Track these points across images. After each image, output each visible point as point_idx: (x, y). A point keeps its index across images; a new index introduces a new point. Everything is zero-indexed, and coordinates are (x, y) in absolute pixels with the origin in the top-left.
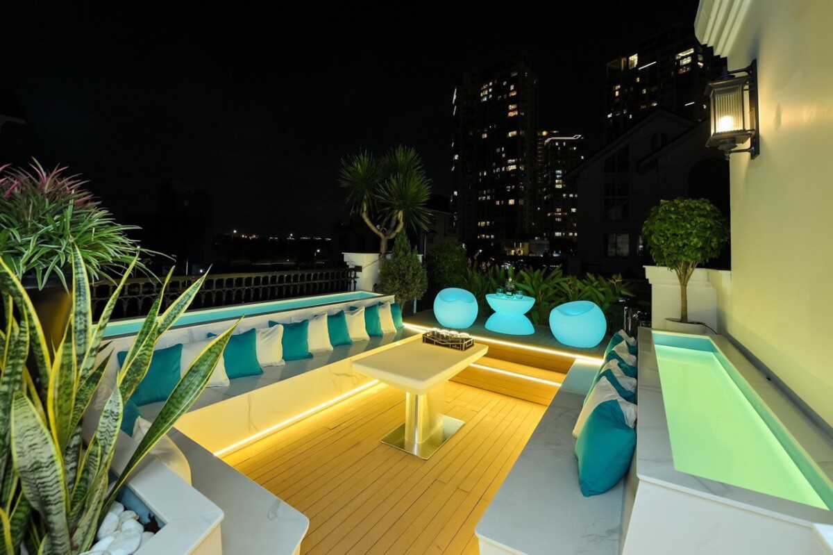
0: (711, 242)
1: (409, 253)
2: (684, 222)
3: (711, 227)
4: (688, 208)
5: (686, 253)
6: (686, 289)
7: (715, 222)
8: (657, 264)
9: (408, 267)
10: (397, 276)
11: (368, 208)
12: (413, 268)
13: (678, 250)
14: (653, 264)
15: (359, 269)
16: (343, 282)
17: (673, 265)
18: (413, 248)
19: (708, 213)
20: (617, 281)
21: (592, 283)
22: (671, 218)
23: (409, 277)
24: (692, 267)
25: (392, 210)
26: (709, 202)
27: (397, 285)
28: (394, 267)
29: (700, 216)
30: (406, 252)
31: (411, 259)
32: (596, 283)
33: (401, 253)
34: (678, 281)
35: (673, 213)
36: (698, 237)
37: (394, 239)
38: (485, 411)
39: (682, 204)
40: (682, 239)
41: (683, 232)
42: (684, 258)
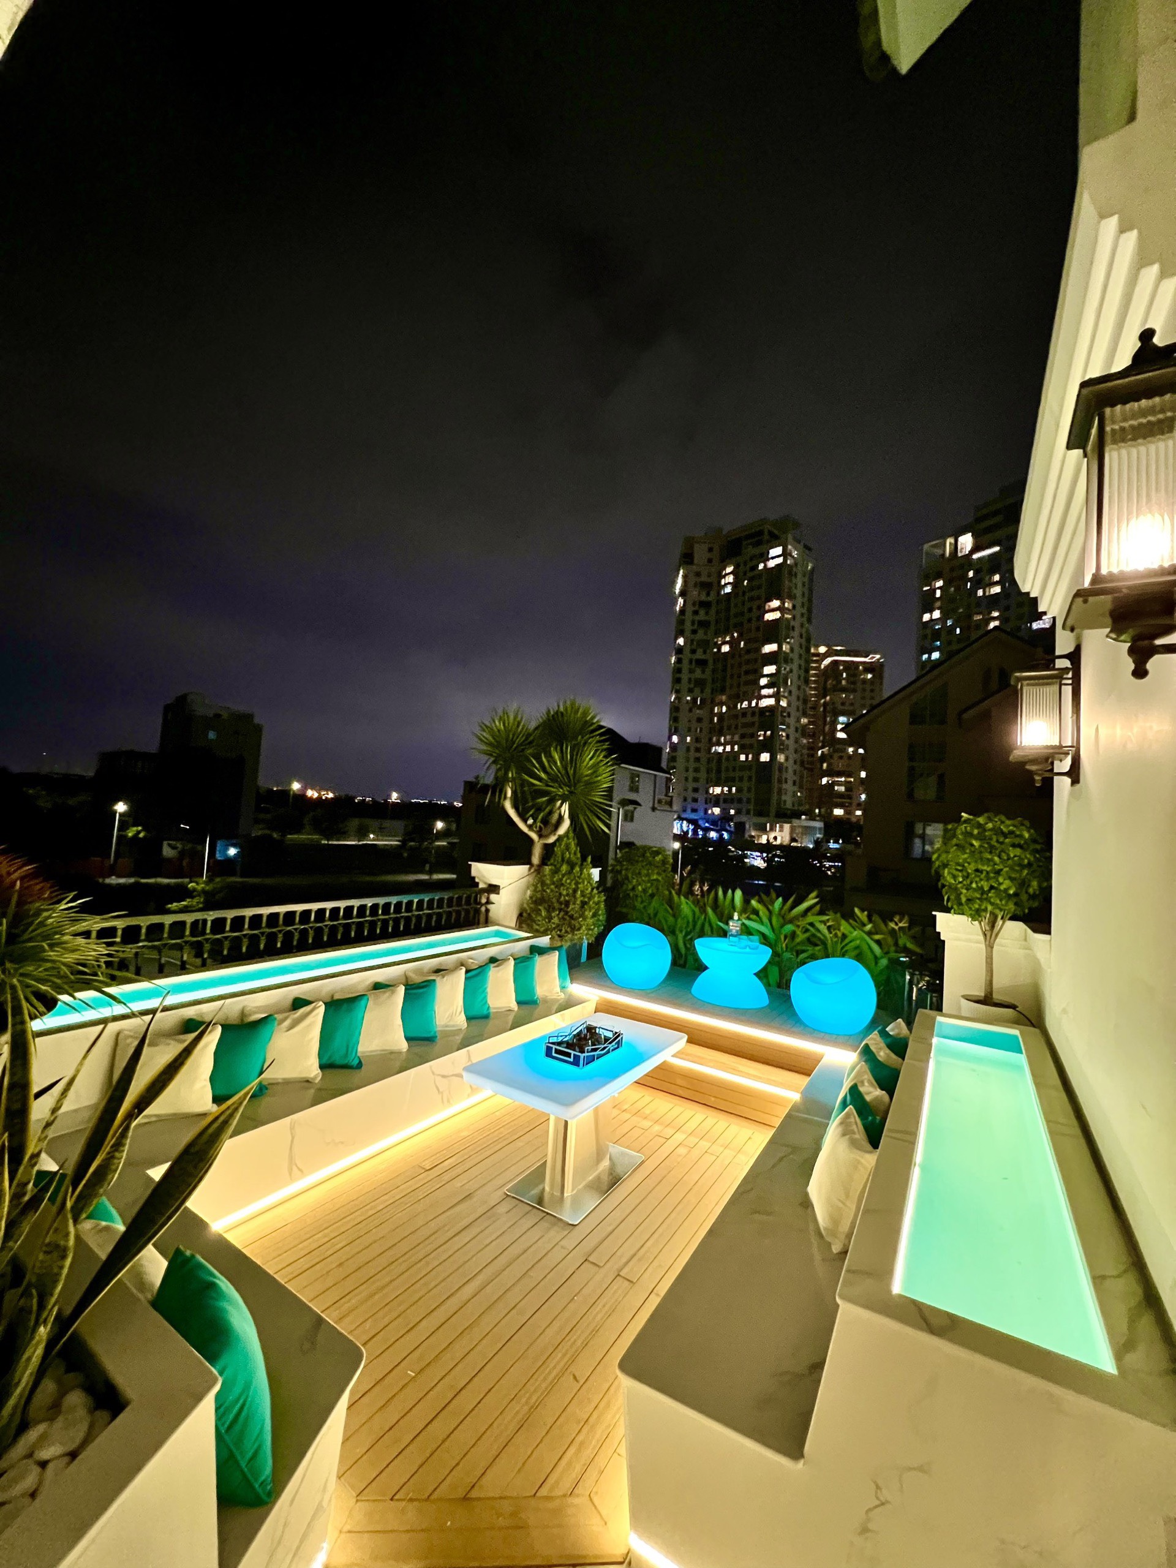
0: (1029, 886)
1: (577, 869)
2: (991, 853)
3: (1030, 865)
4: (998, 832)
5: (992, 900)
6: (992, 952)
7: (1035, 857)
8: (952, 911)
9: (575, 891)
10: (556, 905)
11: (514, 792)
12: (582, 892)
13: (982, 894)
14: (947, 910)
15: (494, 889)
16: (467, 912)
17: (976, 915)
18: (584, 859)
19: (1026, 843)
20: (901, 925)
21: (864, 925)
22: (972, 845)
23: (574, 908)
24: (1002, 918)
25: (552, 801)
26: (1028, 825)
27: (556, 920)
28: (552, 891)
29: (1014, 846)
30: (572, 865)
31: (579, 877)
32: (869, 927)
33: (564, 868)
34: (982, 938)
35: (976, 839)
36: (1011, 879)
37: (554, 844)
38: (680, 1137)
39: (990, 825)
40: (988, 879)
41: (989, 869)
42: (990, 908)
